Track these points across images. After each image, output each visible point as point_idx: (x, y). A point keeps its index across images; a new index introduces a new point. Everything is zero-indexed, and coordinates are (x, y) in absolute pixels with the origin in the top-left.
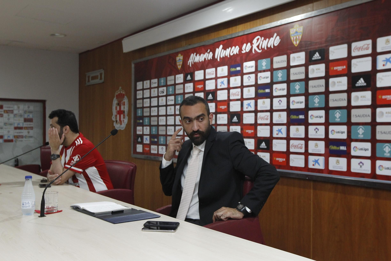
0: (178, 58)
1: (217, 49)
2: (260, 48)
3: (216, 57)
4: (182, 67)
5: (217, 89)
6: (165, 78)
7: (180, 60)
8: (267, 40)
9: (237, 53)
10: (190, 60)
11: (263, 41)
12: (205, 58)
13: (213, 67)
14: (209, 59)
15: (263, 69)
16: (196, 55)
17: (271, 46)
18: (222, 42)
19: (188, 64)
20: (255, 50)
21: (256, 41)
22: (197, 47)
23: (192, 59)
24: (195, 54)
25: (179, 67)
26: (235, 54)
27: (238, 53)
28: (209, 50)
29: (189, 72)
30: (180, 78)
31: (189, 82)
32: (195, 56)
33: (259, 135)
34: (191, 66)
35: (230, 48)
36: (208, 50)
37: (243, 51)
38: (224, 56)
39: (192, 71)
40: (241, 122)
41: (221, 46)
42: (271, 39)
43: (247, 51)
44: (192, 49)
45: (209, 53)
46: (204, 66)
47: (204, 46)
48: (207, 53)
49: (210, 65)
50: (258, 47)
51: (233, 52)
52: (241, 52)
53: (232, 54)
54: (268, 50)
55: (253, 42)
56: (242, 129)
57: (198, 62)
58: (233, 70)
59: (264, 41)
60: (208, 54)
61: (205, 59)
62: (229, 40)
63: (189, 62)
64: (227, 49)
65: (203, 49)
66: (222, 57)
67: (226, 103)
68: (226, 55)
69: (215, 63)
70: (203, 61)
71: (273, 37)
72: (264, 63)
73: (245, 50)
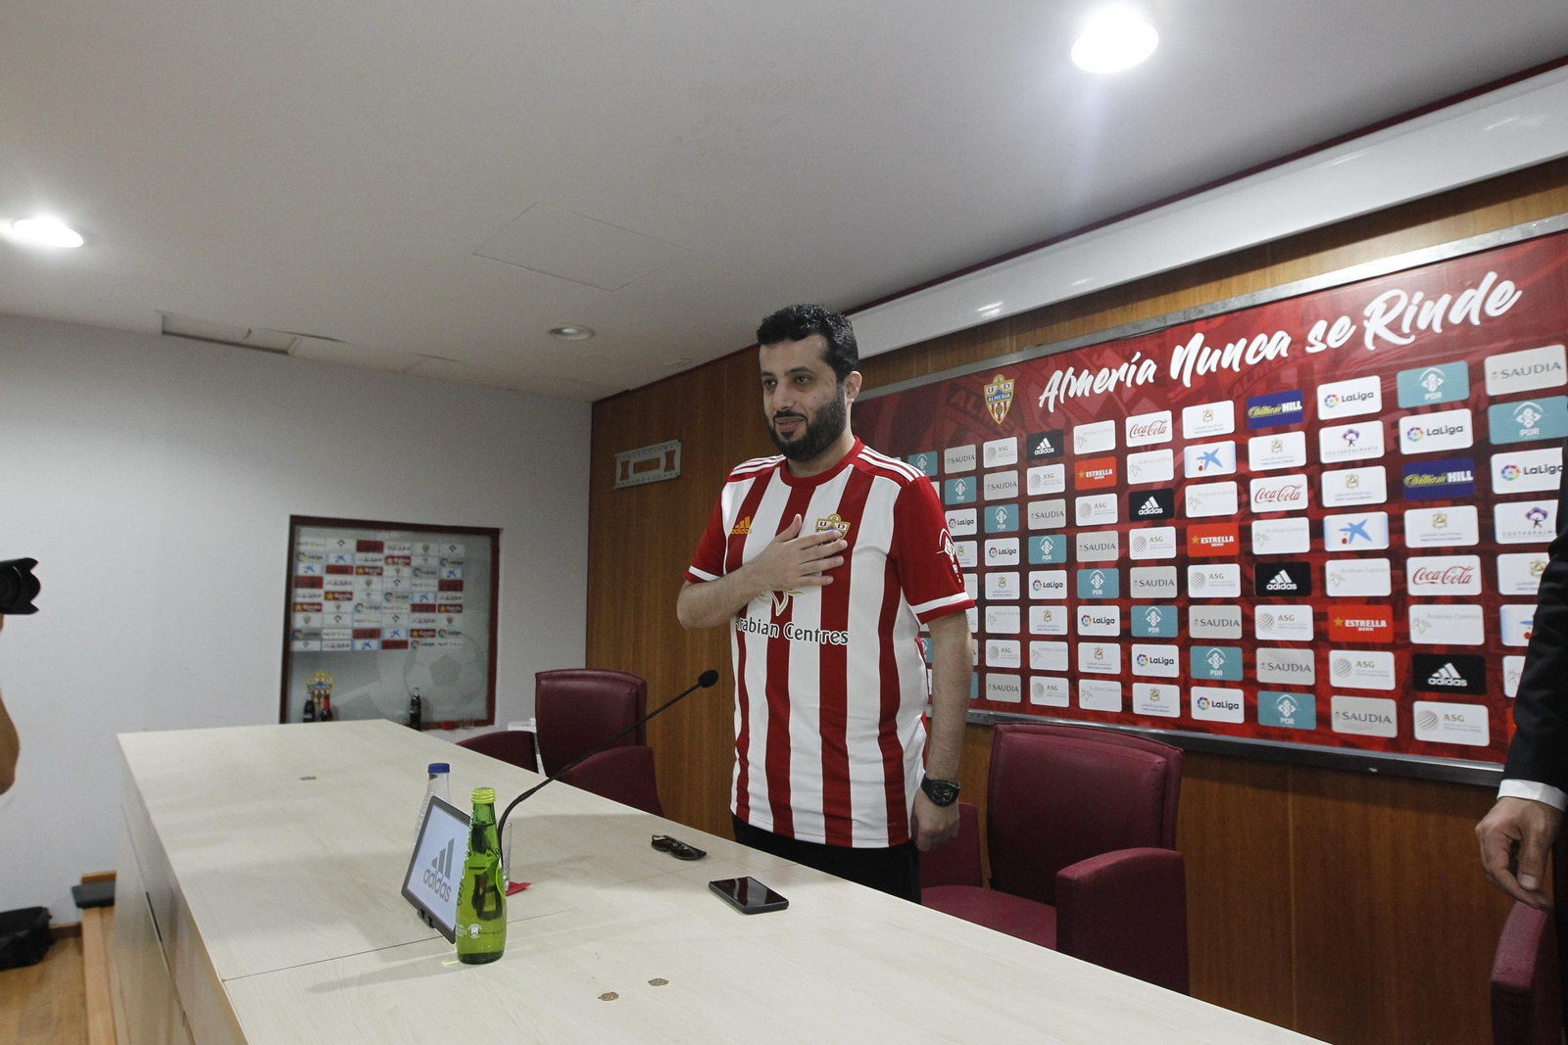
0: (989, 391)
1: (1178, 349)
2: (1406, 329)
3: (1174, 374)
4: (1008, 415)
5: (1181, 481)
6: (934, 454)
7: (999, 393)
8: (1446, 299)
9: (1278, 355)
10: (1050, 391)
11: (1420, 306)
12: (1122, 379)
13: (1163, 409)
14: (1140, 381)
15: (1430, 403)
16: (1077, 375)
17: (1467, 317)
18: (1203, 322)
19: (1041, 405)
20: (1376, 337)
21: (1384, 306)
22: (1079, 349)
23: (1059, 389)
24: (1071, 370)
25: (999, 417)
26: (1271, 357)
27: (1284, 354)
28: (1138, 355)
29: (1047, 429)
30: (1003, 451)
31: (1045, 461)
32: (1074, 379)
33: (1417, 637)
34: (1051, 409)
35: (1243, 342)
36: (1134, 355)
37: (1312, 346)
38: (1214, 369)
39: (1060, 425)
40: (1315, 593)
41: (1198, 339)
42: (1469, 293)
43: (1334, 345)
44: (1052, 355)
45: (1139, 364)
46: (1116, 407)
47: (1112, 343)
48: (1130, 364)
49: (1145, 402)
50: (1395, 327)
51: (1257, 353)
52: (1303, 351)
53: (1251, 360)
54: (1455, 333)
55: (1367, 312)
56: (1318, 618)
57: (1087, 394)
58: (1257, 412)
59: (1429, 304)
60: (1134, 368)
61: (1120, 384)
62: (1236, 315)
63: (1042, 398)
64: (1230, 346)
65: (1109, 353)
66: (1201, 371)
67: (1235, 525)
68: (1225, 365)
69: (1171, 395)
70: (1111, 389)
71: (1476, 286)
72: (1432, 382)
73: (1324, 341)
